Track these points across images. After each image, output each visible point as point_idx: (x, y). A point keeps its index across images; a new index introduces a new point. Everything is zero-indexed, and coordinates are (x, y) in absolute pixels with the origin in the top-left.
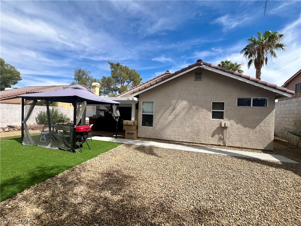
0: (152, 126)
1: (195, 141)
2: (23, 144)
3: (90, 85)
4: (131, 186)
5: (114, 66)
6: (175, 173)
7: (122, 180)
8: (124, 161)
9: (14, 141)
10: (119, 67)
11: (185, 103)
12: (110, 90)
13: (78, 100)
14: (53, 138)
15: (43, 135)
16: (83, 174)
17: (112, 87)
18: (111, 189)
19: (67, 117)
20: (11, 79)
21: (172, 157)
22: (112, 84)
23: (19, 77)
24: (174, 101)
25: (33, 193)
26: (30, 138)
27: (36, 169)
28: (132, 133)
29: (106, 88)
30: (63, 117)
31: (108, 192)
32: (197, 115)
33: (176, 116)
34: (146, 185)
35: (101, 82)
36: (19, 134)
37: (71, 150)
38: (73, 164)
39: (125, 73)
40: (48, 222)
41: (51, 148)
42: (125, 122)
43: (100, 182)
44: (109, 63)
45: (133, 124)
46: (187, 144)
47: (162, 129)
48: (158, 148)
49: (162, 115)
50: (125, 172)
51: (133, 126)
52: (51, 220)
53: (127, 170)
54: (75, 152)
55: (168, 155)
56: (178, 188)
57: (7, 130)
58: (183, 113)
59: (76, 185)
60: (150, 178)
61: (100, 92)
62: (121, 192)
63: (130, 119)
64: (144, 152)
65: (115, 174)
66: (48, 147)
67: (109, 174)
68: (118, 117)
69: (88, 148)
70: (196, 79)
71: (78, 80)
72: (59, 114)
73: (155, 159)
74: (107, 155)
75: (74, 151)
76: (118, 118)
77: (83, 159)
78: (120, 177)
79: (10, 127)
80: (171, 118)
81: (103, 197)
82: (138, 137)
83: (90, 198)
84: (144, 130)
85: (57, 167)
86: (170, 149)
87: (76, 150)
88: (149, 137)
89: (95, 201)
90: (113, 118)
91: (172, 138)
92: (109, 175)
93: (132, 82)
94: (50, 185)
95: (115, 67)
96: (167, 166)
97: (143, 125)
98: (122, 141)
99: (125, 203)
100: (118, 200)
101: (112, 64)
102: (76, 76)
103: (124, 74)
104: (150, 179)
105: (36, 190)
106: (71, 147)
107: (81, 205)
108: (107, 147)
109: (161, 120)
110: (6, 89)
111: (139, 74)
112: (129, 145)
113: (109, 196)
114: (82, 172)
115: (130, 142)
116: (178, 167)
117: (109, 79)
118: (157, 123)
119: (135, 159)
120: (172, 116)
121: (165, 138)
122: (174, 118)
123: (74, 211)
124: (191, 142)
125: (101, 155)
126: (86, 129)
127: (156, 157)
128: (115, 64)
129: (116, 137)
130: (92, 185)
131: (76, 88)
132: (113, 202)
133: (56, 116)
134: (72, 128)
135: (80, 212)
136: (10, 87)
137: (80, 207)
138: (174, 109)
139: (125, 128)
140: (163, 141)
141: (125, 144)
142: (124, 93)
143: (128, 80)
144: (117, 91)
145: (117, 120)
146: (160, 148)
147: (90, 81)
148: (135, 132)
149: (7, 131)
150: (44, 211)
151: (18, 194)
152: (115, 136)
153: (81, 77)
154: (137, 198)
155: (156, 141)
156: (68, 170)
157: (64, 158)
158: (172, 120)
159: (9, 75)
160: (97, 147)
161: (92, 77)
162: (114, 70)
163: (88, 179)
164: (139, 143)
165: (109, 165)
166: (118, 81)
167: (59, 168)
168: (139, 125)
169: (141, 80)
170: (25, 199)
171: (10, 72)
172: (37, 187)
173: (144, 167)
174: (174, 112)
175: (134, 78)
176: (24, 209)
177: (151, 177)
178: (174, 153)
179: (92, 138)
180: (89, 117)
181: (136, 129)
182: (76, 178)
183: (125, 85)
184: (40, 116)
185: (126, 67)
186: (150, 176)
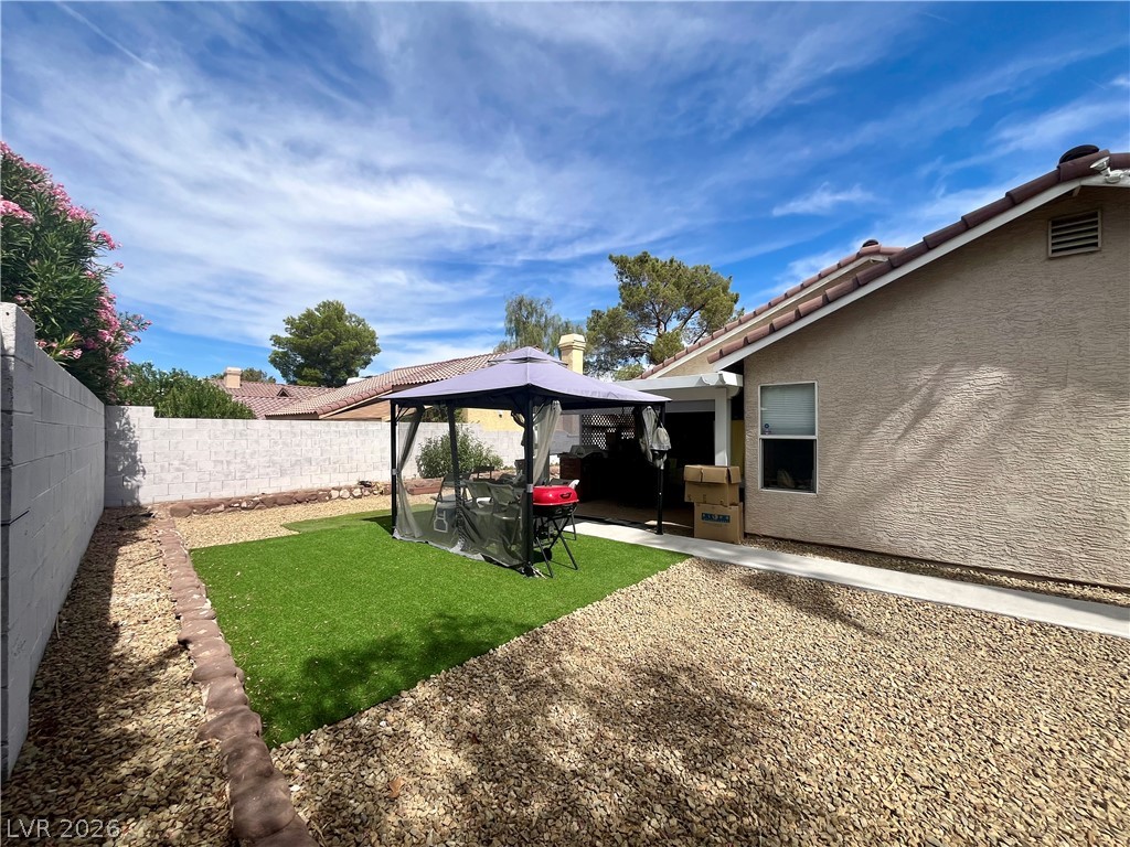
0: (810, 487)
1: (1072, 572)
2: (396, 535)
3: (551, 346)
4: (764, 748)
5: (629, 268)
6: (989, 733)
7: (719, 713)
8: (709, 630)
9: (374, 525)
10: (648, 266)
11: (990, 378)
12: (618, 354)
13: (536, 399)
14: (467, 523)
15: (441, 511)
16: (571, 661)
17: (625, 343)
18: (679, 742)
19: (493, 454)
20: (358, 353)
21: (940, 643)
22: (623, 333)
23: (375, 345)
24: (927, 374)
25: (438, 700)
26: (411, 519)
27: (438, 621)
28: (724, 517)
29: (603, 350)
30: (481, 455)
31: (672, 752)
32: (1080, 438)
33: (941, 442)
34: (837, 763)
35: (586, 330)
36: (383, 504)
37: (519, 566)
38: (532, 618)
39: (671, 286)
40: (491, 817)
41: (463, 553)
42: (692, 470)
43: (631, 704)
44: (611, 258)
45: (725, 481)
46: (1016, 582)
47: (866, 503)
48: (854, 588)
49: (859, 440)
50: (725, 681)
51: (727, 489)
52: (499, 811)
53: (731, 673)
54: (533, 575)
55: (917, 629)
56: (1031, 821)
57: (357, 492)
58: (983, 428)
59: (555, 699)
60: (846, 731)
61: (586, 365)
62: (724, 765)
63: (711, 461)
64: (789, 600)
65: (683, 678)
66: (456, 549)
67: (662, 677)
68: (662, 453)
69: (571, 564)
70: (1059, 252)
71: (517, 335)
72: (473, 444)
73: (850, 641)
74: (638, 595)
75: (529, 573)
76: (665, 457)
77: (560, 604)
78: (708, 698)
79: (363, 484)
80: (907, 452)
81: (656, 772)
82: (746, 535)
83: (609, 762)
84: (777, 506)
85: (491, 621)
86: (921, 603)
87: (537, 568)
88: (797, 538)
89: (630, 781)
90: (645, 455)
91: (925, 547)
92: (662, 679)
93: (697, 314)
94: (478, 680)
95: (632, 268)
96: (924, 687)
97: (766, 484)
98: (685, 547)
99: (752, 821)
100: (721, 803)
101: (621, 263)
102: (511, 321)
103: (667, 290)
104: (850, 737)
105: (445, 690)
106: (520, 555)
107: (582, 782)
108: (632, 565)
109: (856, 463)
110: (350, 381)
111: (725, 279)
112: (717, 566)
113: (678, 773)
114: (564, 652)
115: (721, 551)
116: (999, 704)
117: (614, 317)
118: (837, 477)
119: (753, 628)
120: (916, 442)
121: (883, 542)
122: (930, 455)
123: (564, 800)
124: (1046, 574)
125: (619, 595)
126: (562, 496)
127: (852, 630)
128: (632, 258)
129: (659, 530)
130: (603, 707)
131: (526, 360)
132: (704, 806)
133: (466, 453)
134: (521, 491)
135: (586, 812)
136: (357, 375)
137: (582, 789)
138: (923, 412)
139: (690, 495)
140: (870, 557)
141: (699, 559)
142: (675, 360)
143: (682, 310)
144: (642, 355)
145: (661, 464)
146: (865, 590)
147: (550, 331)
148: (734, 511)
149: (359, 497)
150: (475, 770)
151: (404, 693)
152: (655, 523)
153: (524, 323)
154: (806, 817)
155: (832, 557)
156: (522, 638)
157: (505, 593)
158: (920, 464)
159: (355, 342)
160: (597, 561)
161: (556, 319)
162: (628, 280)
163: (588, 682)
164: (758, 561)
165: (650, 640)
166: (644, 319)
167: (495, 626)
168: (748, 484)
169: (735, 302)
170: (420, 712)
171: (357, 335)
172: (448, 679)
173: (806, 672)
174: (926, 423)
175: (706, 300)
176: (423, 748)
177: (852, 726)
178: (950, 622)
179: (576, 526)
180: (559, 455)
181: (737, 499)
182: (548, 669)
183: (669, 330)
184: (426, 454)
185: (671, 261)
186: (846, 720)
